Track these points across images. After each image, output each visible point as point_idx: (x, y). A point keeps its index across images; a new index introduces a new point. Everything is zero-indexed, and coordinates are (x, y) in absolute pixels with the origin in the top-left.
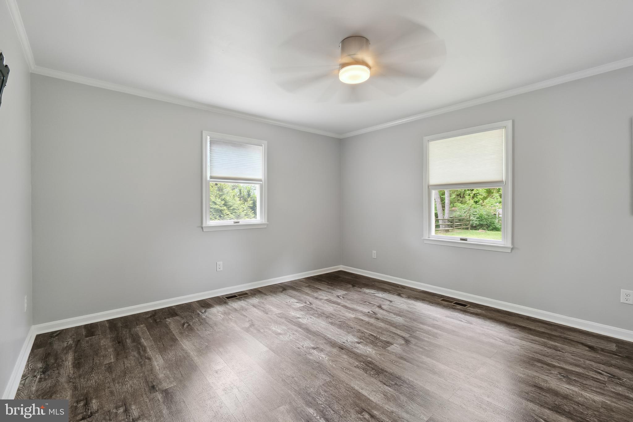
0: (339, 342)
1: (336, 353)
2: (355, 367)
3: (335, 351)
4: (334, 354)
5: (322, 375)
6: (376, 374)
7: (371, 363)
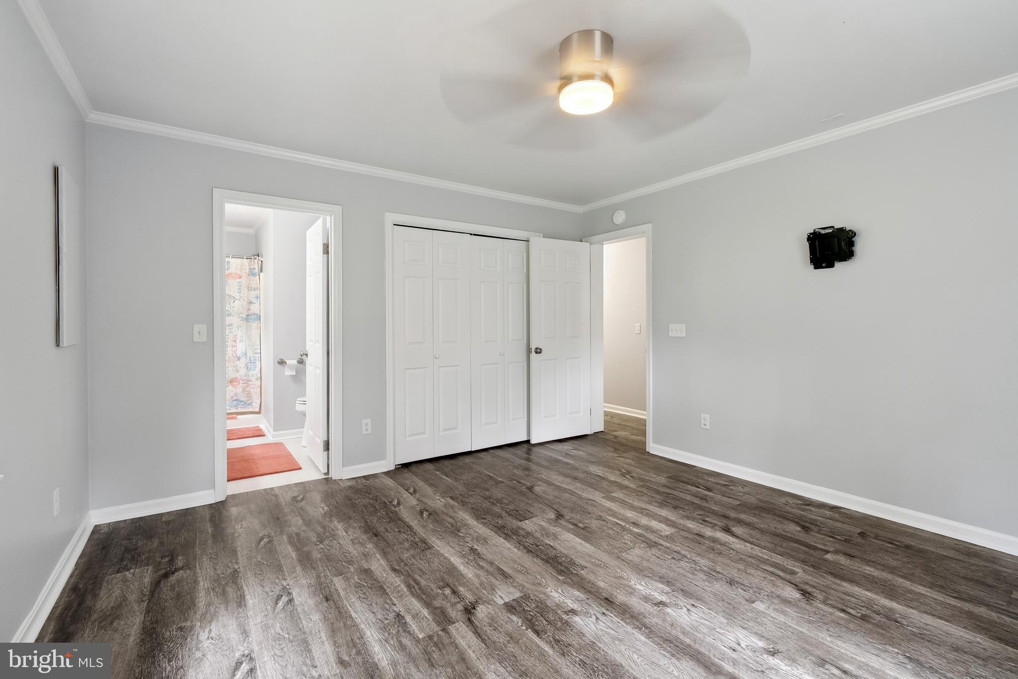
0: (615, 615)
1: (619, 591)
2: (586, 568)
3: (621, 597)
4: (621, 590)
5: (633, 560)
6: (558, 557)
7: (560, 572)
